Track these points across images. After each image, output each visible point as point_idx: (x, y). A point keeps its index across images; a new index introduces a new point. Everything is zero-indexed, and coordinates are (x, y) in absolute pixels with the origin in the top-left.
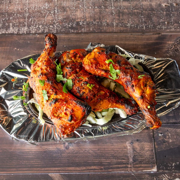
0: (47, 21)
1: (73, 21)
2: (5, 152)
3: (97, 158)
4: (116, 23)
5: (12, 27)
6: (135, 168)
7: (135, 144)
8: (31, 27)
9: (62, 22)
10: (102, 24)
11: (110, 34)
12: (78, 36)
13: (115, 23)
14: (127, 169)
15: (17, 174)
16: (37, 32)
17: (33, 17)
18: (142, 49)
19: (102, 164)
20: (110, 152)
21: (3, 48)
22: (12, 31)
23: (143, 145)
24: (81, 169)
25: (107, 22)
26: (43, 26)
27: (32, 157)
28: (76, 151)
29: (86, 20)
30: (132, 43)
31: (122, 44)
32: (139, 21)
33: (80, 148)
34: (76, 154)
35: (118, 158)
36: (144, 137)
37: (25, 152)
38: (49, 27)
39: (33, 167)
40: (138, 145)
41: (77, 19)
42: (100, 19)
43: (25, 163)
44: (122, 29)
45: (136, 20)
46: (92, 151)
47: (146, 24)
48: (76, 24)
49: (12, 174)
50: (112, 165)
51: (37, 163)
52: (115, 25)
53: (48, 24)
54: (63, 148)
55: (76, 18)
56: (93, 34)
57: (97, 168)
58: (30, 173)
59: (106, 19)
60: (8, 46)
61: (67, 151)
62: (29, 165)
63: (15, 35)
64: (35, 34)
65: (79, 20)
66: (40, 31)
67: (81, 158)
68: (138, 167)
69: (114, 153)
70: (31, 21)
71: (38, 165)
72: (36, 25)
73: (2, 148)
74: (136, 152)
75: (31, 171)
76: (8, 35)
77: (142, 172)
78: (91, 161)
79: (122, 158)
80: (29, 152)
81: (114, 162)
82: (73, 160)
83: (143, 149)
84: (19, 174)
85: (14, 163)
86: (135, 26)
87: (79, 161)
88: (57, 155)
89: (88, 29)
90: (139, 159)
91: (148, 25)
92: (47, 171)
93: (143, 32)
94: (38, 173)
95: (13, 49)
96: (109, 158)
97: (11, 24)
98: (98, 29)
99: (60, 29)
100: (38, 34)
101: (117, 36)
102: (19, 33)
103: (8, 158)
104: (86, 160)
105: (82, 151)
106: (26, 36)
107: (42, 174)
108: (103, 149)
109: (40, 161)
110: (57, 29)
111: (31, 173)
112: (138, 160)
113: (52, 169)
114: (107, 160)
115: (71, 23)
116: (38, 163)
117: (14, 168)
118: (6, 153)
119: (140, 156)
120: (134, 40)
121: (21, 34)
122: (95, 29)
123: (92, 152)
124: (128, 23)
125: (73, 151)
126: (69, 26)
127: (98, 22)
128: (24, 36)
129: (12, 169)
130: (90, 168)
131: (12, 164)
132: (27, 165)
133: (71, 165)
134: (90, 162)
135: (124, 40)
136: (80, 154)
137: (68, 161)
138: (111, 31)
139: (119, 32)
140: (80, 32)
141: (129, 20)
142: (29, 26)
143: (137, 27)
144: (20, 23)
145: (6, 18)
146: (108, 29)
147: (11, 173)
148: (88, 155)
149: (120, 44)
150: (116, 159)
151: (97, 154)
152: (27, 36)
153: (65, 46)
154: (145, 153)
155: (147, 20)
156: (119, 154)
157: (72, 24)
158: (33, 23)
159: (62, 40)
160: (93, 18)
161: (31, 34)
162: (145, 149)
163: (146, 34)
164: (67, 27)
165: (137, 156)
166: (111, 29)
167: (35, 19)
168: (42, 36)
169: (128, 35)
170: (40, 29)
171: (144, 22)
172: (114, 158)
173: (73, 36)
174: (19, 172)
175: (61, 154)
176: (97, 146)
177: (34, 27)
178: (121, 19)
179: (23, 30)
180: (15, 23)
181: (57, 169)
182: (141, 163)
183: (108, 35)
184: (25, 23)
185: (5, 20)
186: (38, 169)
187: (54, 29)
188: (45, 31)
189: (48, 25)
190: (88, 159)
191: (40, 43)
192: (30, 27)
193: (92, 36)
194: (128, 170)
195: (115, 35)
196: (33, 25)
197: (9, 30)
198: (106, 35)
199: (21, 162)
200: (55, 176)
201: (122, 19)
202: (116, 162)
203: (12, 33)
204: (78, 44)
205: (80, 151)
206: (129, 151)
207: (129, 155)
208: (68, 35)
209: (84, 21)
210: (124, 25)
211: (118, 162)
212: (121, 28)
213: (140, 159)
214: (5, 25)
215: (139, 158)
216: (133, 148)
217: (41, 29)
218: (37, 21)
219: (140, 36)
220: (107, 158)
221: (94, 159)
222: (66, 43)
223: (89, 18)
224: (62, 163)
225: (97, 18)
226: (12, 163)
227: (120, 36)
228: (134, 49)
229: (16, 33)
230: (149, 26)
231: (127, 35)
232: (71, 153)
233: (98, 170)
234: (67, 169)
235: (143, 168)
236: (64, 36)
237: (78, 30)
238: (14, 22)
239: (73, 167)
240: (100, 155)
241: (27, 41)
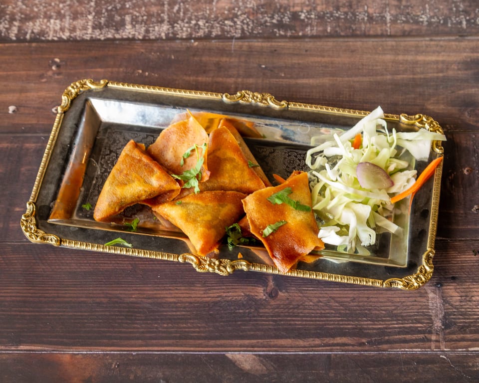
0: (218, 12)
1: (282, 10)
2: (117, 302)
3: (350, 319)
4: (392, 15)
5: (132, 24)
6: (448, 343)
7: (448, 287)
8: (178, 24)
9: (255, 12)
10: (355, 18)
11: (376, 40)
12: (297, 44)
13: (389, 14)
14: (427, 344)
15: (146, 352)
16: (193, 36)
17: (183, 3)
18: (460, 72)
19: (363, 332)
20: (382, 304)
21: (110, 69)
22: (132, 33)
23: (468, 290)
24: (308, 343)
25: (368, 13)
26: (207, 22)
27: (184, 315)
28: (294, 303)
29: (315, 9)
30: (433, 58)
31: (407, 61)
32: (451, 9)
33: (305, 296)
34: (296, 310)
35: (405, 320)
36: (471, 272)
37: (165, 303)
38: (222, 25)
39: (186, 338)
40: (456, 289)
41: (294, 7)
42: (350, 6)
43: (166, 328)
44: (407, 27)
45: (441, 7)
46: (337, 302)
47: (469, 15)
48: (290, 16)
49: (134, 353)
50: (389, 334)
51: (198, 330)
52: (390, 19)
53: (220, 19)
54: (262, 294)
55: (291, 4)
56: (335, 40)
57: (350, 342)
58: (179, 351)
59: (366, 7)
60: (120, 66)
61: (273, 303)
62: (176, 332)
63: (139, 42)
64: (189, 38)
65: (298, 9)
66: (201, 33)
67: (309, 319)
68: (456, 340)
69: (393, 308)
70: (179, 11)
71: (199, 332)
72: (190, 19)
73: (107, 293)
74: (452, 305)
75: (181, 346)
76: (121, 42)
77: (468, 351)
78: (332, 325)
79: (415, 319)
80: (175, 303)
81: (395, 328)
82: (289, 323)
83: (468, 299)
84: (151, 353)
85: (138, 328)
86: (440, 20)
87: (304, 325)
88: (247, 311)
89: (321, 29)
90: (459, 321)
91: (473, 19)
92: (221, 346)
93: (461, 34)
94: (199, 351)
95: (133, 73)
96: (379, 319)
97: (128, 18)
98: (346, 28)
99: (250, 28)
100: (196, 39)
101: (394, 43)
102: (149, 37)
103: (121, 315)
104: (321, 323)
105: (311, 303)
106: (165, 44)
107: (210, 353)
108: (366, 299)
109: (204, 325)
110: (243, 29)
111: (182, 351)
112: (455, 323)
113: (234, 342)
114: (376, 323)
115: (277, 15)
116: (199, 328)
117: (138, 339)
118: (116, 305)
119: (461, 315)
120: (439, 52)
121: (153, 40)
122: (338, 29)
123: (337, 305)
124: (423, 14)
125: (287, 302)
126: (272, 23)
127: (346, 13)
128: (160, 45)
129: (133, 342)
130: (332, 341)
131: (132, 330)
132: (171, 333)
133: (282, 333)
134: (332, 329)
135: (413, 53)
136: (305, 309)
137: (275, 325)
138: (379, 32)
139: (399, 34)
140: (300, 34)
141: (424, 9)
142: (172, 22)
143: (446, 23)
144: (150, 15)
145: (115, 5)
146: (372, 29)
147: (131, 351)
148: (327, 311)
149: (404, 60)
150: (399, 320)
151: (349, 310)
152: (169, 44)
153: (264, 66)
154: (474, 307)
155: (470, 6)
156: (405, 309)
157: (282, 18)
158: (182, 14)
159: (255, 53)
160: (333, 3)
161: (178, 39)
162: (474, 299)
163: (469, 38)
164: (268, 24)
165: (454, 315)
166: (379, 29)
167: (187, 6)
168: (205, 43)
169: (424, 43)
170: (199, 28)
171: (463, 11)
172: (395, 319)
173: (283, 44)
174: (150, 348)
175: (256, 309)
176: (349, 292)
177: (186, 25)
178: (404, 6)
179: (159, 31)
180: (138, 14)
181: (247, 342)
182: (465, 330)
183: (371, 42)
184: (162, 15)
185: (114, 9)
186: (200, 342)
187: (236, 29)
188: (214, 34)
189: (221, 21)
190: (328, 321)
191: (201, 61)
192: (176, 25)
193: (330, 44)
194: (430, 348)
195: (391, 42)
196: (183, 20)
197: (124, 30)
198: (366, 41)
199: (156, 325)
200: (242, 359)
201: (407, 7)
202: (400, 328)
203: (131, 36)
204: (296, 62)
205: (307, 303)
206: (433, 304)
207: (432, 313)
208: (272, 42)
209: (311, 10)
210: (412, 19)
211: (404, 327)
212: (403, 27)
213: (461, 323)
214: (113, 20)
215: (460, 319)
216: (443, 297)
217: (202, 29)
218: (192, 11)
219: (453, 43)
220: (376, 319)
221: (342, 320)
222: (265, 58)
223: (322, 4)
224: (259, 330)
225: (344, 4)
226: (134, 328)
227: (402, 44)
228: (437, 73)
229: (140, 37)
230: (475, 21)
231: (422, 41)
232: (282, 306)
233: (353, 345)
234: (272, 343)
235: (469, 343)
236: (260, 44)
237: (295, 30)
238: (135, 13)
239: (289, 338)
240: (357, 312)
241: (168, 56)
